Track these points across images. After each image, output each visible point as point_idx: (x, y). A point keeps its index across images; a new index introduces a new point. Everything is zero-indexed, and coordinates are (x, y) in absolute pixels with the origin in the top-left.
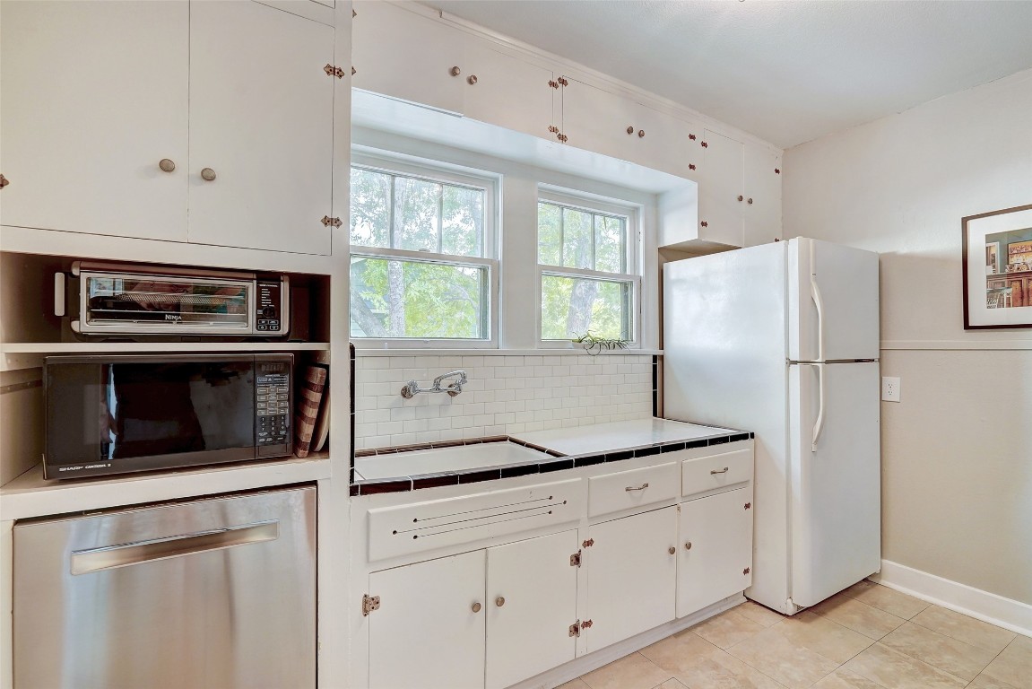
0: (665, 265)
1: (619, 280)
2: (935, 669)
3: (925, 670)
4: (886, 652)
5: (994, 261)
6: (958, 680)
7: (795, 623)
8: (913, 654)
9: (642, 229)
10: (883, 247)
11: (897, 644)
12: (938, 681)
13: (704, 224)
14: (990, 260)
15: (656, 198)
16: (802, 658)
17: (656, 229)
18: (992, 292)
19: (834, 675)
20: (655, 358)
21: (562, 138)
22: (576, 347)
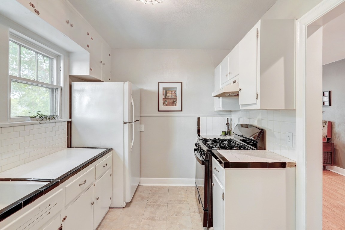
0: (72, 83)
1: (49, 87)
2: (161, 204)
3: (159, 206)
4: (150, 205)
5: (164, 94)
6: (165, 204)
7: (126, 208)
8: (155, 203)
9: (62, 65)
10: (140, 87)
11: (151, 201)
12: (163, 207)
13: (91, 70)
14: (163, 94)
15: (68, 54)
16: (133, 220)
17: (68, 67)
18: (164, 102)
19: (143, 220)
20: (68, 122)
21: (37, 12)
22: (31, 120)
